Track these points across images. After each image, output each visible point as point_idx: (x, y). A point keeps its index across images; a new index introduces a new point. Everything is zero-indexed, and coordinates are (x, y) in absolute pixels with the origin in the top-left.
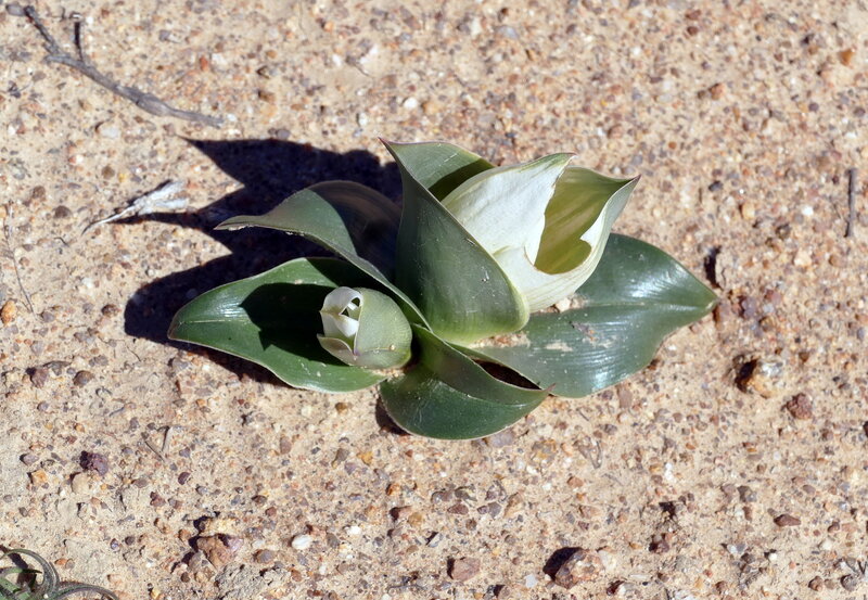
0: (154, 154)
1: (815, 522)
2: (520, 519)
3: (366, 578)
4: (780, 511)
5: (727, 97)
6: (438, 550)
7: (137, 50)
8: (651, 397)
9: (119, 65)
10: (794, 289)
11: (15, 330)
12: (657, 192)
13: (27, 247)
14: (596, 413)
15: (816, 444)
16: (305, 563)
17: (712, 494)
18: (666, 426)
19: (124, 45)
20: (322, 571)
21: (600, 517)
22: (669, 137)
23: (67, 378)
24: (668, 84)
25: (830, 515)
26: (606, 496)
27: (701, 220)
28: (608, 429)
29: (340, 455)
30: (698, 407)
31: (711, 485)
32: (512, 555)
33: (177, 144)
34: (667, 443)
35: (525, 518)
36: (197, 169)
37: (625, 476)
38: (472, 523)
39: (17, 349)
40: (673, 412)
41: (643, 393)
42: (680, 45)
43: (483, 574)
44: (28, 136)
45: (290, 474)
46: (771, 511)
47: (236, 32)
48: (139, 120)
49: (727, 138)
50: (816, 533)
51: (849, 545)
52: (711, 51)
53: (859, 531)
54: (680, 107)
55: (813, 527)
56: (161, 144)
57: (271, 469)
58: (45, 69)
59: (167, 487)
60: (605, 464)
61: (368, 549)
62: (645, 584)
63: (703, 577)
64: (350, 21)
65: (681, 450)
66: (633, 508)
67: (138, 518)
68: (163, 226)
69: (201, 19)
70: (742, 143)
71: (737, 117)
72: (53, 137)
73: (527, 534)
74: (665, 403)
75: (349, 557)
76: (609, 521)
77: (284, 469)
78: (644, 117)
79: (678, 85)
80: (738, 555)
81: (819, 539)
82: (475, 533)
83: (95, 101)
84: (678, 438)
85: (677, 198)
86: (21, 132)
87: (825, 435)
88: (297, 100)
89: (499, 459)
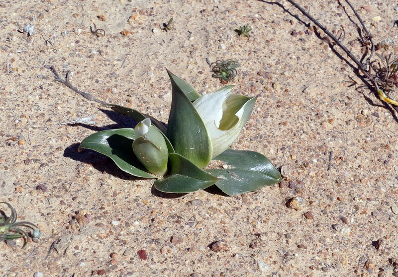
0: (86, 111)
1: (313, 249)
2: (201, 229)
4: (300, 244)
5: (289, 126)
6: (168, 234)
8: (254, 202)
10: (309, 183)
11: (23, 148)
12: (262, 147)
13: (34, 128)
14: (233, 203)
15: (314, 228)
16: (115, 230)
17: (274, 235)
20: (122, 233)
22: (268, 133)
23: (38, 164)
24: (269, 119)
25: (318, 249)
26: (234, 229)
27: (277, 157)
28: (237, 209)
29: (136, 200)
31: (274, 232)
32: (196, 240)
34: (259, 217)
35: (203, 229)
37: (242, 224)
38: (182, 227)
39: (22, 154)
40: (262, 208)
41: (251, 200)
42: (274, 110)
43: (184, 244)
44: (43, 100)
45: (115, 203)
46: (296, 243)
48: (83, 101)
49: (288, 137)
50: (313, 253)
51: (325, 259)
52: (285, 113)
53: (329, 255)
54: (272, 126)
55: (312, 251)
57: (109, 200)
58: (54, 83)
59: (67, 200)
60: (235, 219)
61: (141, 230)
62: (246, 257)
63: (269, 258)
64: (162, 86)
65: (264, 219)
66: (244, 234)
67: (54, 208)
68: (85, 129)
69: (111, 79)
70: (293, 139)
71: (292, 132)
72: (51, 101)
73: (203, 234)
74: (259, 205)
75: (133, 231)
76: (234, 236)
78: (260, 127)
79: (272, 120)
80: (283, 254)
81: (314, 256)
82: (183, 230)
84: (263, 216)
85: (269, 150)
86: (41, 98)
87: (317, 226)
88: (140, 104)
89: (196, 210)
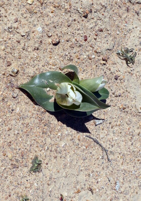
0: (96, 132)
1: (13, 40)
2: (61, 53)
3: (86, 48)
4: (19, 44)
5: (7, 128)
6: (75, 50)
7: (95, 151)
8: (35, 70)
9: (98, 149)
10: (3, 87)
13: (116, 118)
14: (45, 69)
16: (93, 53)
17: (29, 50)
18: (34, 64)
19: (96, 152)
20: (91, 51)
21: (48, 50)
22: (18, 121)
23: (116, 94)
25: (10, 41)
26: (46, 54)
29: (84, 71)
30: (27, 67)
32: (64, 46)
33: (92, 133)
34: (34, 61)
35: (60, 53)
36: (91, 128)
38: (69, 53)
39: (121, 100)
40: (32, 67)
41: (36, 71)
43: (69, 44)
45: (91, 69)
46: (20, 44)
47: (81, 153)
48: (97, 138)
49: (8, 120)
50: (13, 38)
51: (8, 35)
53: (5, 37)
54: (15, 127)
55: (14, 40)
56: (95, 133)
57: (94, 71)
58: (108, 149)
59: (108, 72)
61: (84, 53)
62: (45, 36)
64: (65, 152)
66: (42, 51)
67: (112, 67)
68: (98, 118)
69: (85, 156)
71: (5, 124)
74: (33, 69)
75: (87, 53)
76: (47, 49)
77: (92, 70)
79: (15, 132)
80: (29, 37)
81: (13, 37)
82: (69, 52)
83: (102, 142)
84: (32, 62)
86: (113, 138)
88: (75, 138)
